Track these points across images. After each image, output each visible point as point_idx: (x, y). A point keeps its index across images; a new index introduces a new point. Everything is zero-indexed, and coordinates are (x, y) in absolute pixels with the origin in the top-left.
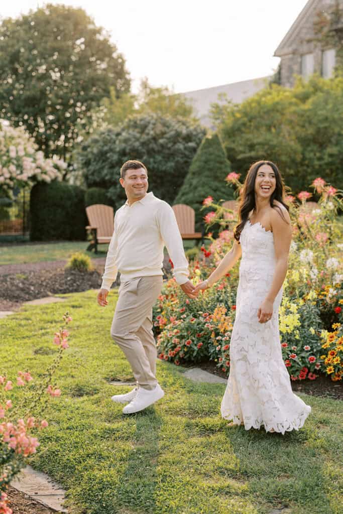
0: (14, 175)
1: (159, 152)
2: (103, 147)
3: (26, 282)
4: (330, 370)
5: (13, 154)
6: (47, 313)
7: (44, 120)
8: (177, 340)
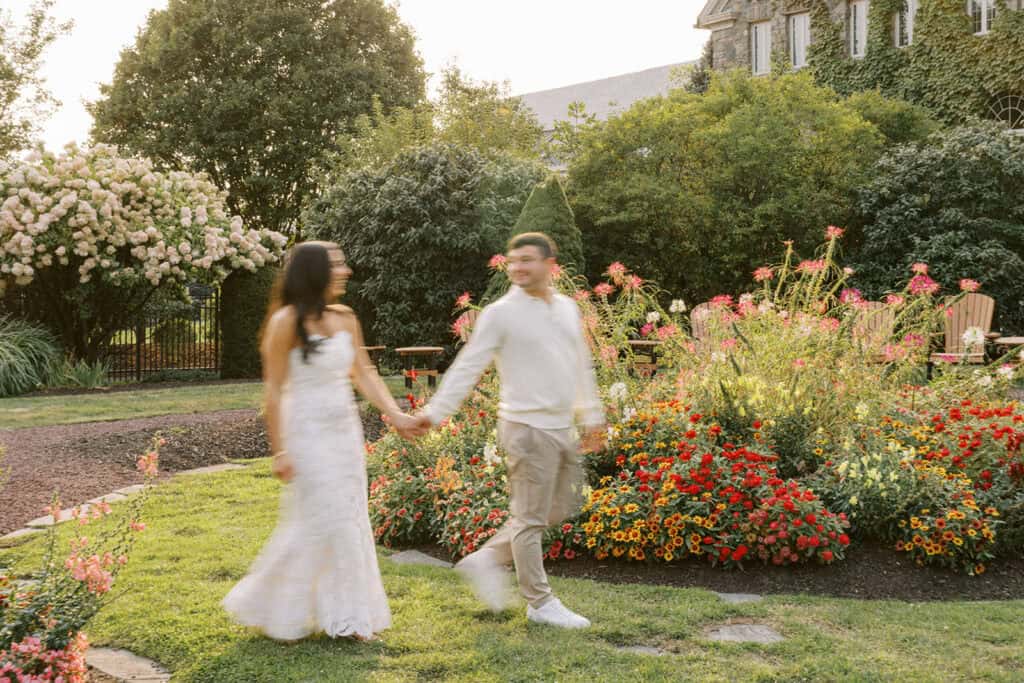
0: (188, 258)
1: (453, 214)
2: (353, 204)
3: (185, 439)
4: (591, 543)
5: (186, 221)
6: (211, 486)
7: (259, 152)
8: (386, 509)
